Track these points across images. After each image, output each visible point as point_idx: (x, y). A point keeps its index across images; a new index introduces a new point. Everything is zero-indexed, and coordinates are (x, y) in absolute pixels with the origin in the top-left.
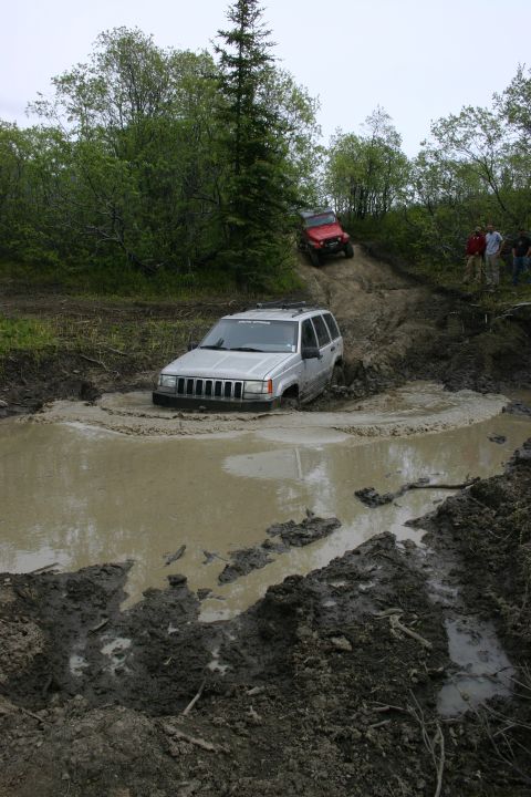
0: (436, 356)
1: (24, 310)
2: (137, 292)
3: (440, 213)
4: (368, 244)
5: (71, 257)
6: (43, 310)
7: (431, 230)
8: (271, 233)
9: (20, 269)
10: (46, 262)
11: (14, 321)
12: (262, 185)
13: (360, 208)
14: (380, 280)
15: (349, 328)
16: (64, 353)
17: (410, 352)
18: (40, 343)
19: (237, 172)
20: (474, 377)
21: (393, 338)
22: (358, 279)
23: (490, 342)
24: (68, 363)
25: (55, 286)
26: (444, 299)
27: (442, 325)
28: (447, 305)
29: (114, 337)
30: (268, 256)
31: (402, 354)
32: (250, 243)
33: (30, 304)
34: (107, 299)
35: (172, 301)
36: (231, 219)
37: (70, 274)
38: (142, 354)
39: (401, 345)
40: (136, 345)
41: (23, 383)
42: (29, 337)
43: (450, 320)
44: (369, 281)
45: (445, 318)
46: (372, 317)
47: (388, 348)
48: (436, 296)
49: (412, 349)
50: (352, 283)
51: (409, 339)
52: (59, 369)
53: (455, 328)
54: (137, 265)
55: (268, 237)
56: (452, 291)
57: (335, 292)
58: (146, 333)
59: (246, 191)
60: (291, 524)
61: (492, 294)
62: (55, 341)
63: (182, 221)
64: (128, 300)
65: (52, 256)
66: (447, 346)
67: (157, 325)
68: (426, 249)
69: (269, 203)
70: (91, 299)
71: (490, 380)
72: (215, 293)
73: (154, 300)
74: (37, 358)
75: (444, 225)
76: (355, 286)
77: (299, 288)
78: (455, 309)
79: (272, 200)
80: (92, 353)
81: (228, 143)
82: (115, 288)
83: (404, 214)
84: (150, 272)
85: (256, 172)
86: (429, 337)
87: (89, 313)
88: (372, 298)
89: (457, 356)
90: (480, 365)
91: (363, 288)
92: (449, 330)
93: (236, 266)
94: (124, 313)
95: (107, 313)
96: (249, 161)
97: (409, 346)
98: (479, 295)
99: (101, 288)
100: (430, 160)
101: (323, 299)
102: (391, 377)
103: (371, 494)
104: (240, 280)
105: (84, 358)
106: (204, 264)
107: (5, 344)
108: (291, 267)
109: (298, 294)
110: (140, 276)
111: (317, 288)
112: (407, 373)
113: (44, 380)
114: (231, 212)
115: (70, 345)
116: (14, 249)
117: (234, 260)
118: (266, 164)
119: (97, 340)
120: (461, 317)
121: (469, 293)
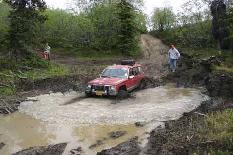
1: (62, 63)
2: (94, 56)
3: (185, 30)
4: (163, 39)
5: (76, 46)
6: (66, 63)
7: (180, 36)
8: (131, 39)
9: (62, 49)
10: (69, 47)
11: (58, 66)
12: (129, 25)
13: (161, 28)
14: (165, 50)
15: (153, 67)
16: (70, 76)
17: (168, 75)
18: (64, 74)
19: (122, 22)
20: (186, 83)
21: (164, 71)
23: (192, 72)
24: (71, 79)
25: (71, 55)
27: (180, 66)
29: (85, 72)
30: (131, 46)
31: (166, 76)
32: (126, 42)
33: (63, 61)
34: (85, 59)
35: (103, 59)
36: (120, 36)
37: (76, 51)
38: (91, 76)
39: (165, 74)
40: (90, 73)
41: (58, 86)
42: (61, 72)
43: (183, 64)
44: (163, 51)
45: (181, 64)
46: (160, 63)
47: (162, 74)
52: (68, 81)
53: (184, 67)
54: (94, 48)
55: (131, 40)
56: (185, 55)
57: (151, 55)
58: (94, 70)
59: (124, 27)
60: (113, 133)
61: (196, 56)
62: (68, 73)
63: (108, 35)
64: (91, 59)
65: (71, 46)
66: (180, 73)
67: (97, 67)
68: (179, 41)
69: (131, 30)
70: (81, 59)
71: (190, 84)
72: (115, 56)
73: (98, 59)
74: (62, 78)
76: (158, 53)
80: (78, 76)
81: (119, 14)
82: (87, 55)
84: (98, 50)
85: (127, 22)
87: (79, 63)
88: (162, 57)
90: (188, 79)
91: (160, 53)
92: (182, 68)
93: (122, 49)
94: (89, 63)
95: (84, 63)
96: (125, 18)
97: (168, 73)
98: (192, 56)
99: (84, 55)
100: (181, 15)
101: (147, 57)
102: (162, 83)
103: (138, 124)
104: (123, 53)
105: (75, 78)
106: (113, 47)
107: (54, 74)
108: (139, 48)
109: (140, 56)
110: (94, 52)
111: (146, 54)
112: (167, 81)
113: (64, 84)
114: (120, 34)
115: (72, 74)
116: (61, 44)
117: (121, 47)
118: (130, 20)
119: (79, 72)
120: (186, 63)
121: (190, 55)
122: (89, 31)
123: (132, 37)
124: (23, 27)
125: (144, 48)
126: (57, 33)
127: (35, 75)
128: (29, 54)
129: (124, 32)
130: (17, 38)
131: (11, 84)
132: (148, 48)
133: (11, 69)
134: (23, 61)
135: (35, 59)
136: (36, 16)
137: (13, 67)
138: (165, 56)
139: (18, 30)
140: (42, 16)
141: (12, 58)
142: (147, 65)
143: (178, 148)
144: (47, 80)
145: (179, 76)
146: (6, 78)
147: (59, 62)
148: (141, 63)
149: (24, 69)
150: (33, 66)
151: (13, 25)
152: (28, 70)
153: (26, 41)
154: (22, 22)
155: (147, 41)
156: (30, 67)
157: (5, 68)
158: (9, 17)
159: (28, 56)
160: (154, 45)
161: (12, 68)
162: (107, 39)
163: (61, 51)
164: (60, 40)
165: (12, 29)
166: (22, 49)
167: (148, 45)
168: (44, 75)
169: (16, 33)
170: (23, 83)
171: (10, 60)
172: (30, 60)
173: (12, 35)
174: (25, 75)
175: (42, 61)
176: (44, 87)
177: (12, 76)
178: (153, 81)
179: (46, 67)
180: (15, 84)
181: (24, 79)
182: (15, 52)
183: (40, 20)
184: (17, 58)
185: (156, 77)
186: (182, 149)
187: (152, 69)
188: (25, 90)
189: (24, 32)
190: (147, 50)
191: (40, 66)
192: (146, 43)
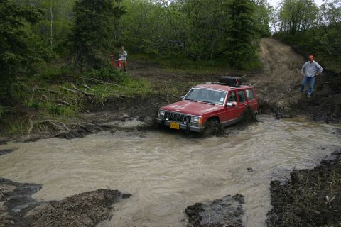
1: (143, 75)
2: (188, 68)
3: (331, 32)
4: (295, 46)
5: (164, 52)
6: (150, 75)
7: (324, 40)
8: (246, 44)
9: (144, 57)
10: (154, 53)
11: (137, 80)
12: (244, 23)
14: (298, 63)
16: (153, 96)
17: (300, 101)
18: (145, 91)
19: (232, 18)
20: (328, 115)
21: (294, 94)
22: (287, 64)
24: (154, 100)
25: (156, 65)
27: (320, 88)
29: (175, 89)
31: (296, 102)
32: (237, 49)
33: (145, 72)
34: (176, 71)
35: (202, 72)
36: (229, 39)
37: (163, 59)
39: (296, 98)
40: (183, 92)
41: (136, 108)
42: (141, 88)
43: (324, 86)
44: (293, 64)
45: (322, 85)
46: (289, 83)
47: (290, 99)
50: (283, 65)
52: (150, 102)
53: (326, 90)
54: (189, 56)
55: (244, 46)
57: (275, 69)
59: (236, 25)
62: (151, 91)
63: (211, 38)
64: (184, 71)
65: (156, 52)
66: (319, 99)
68: (321, 50)
69: (246, 31)
70: (170, 71)
71: (334, 117)
72: (220, 69)
73: (194, 72)
74: (142, 98)
75: (331, 39)
76: (285, 67)
77: (258, 67)
78: (328, 81)
79: (247, 30)
80: (165, 96)
81: (230, 6)
82: (180, 66)
84: (195, 59)
85: (241, 19)
87: (167, 77)
88: (291, 73)
89: (322, 104)
90: (332, 110)
91: (289, 67)
92: (322, 91)
93: (230, 58)
94: (181, 78)
95: (174, 77)
96: (238, 13)
97: (300, 99)
99: (175, 66)
101: (269, 73)
102: (290, 112)
104: (232, 64)
105: (161, 98)
106: (218, 56)
107: (132, 91)
108: (256, 58)
109: (258, 70)
110: (190, 61)
111: (267, 67)
112: (298, 111)
113: (144, 106)
114: (229, 36)
115: (156, 92)
116: (142, 48)
117: (229, 56)
118: (245, 15)
119: (167, 90)
120: (330, 85)
121: (338, 72)
122: (183, 31)
123: (246, 42)
124: (91, 23)
125: (264, 59)
126: (137, 33)
127: (105, 92)
128: (98, 61)
129: (236, 33)
130: (83, 39)
131: (73, 102)
132: (270, 59)
133: (74, 82)
134: (90, 71)
135: (106, 69)
136: (110, 8)
137: (77, 78)
138: (296, 72)
139: (85, 28)
140: (117, 7)
141: (75, 66)
142: (267, 84)
143: (310, 212)
144: (122, 99)
145: (317, 104)
146: (66, 93)
147: (138, 74)
148: (259, 81)
149: (91, 83)
150: (103, 79)
151: (78, 21)
152: (95, 83)
153: (94, 42)
154: (91, 17)
155: (269, 47)
156: (100, 79)
157: (66, 79)
158: (74, 10)
159: (96, 64)
160: (280, 55)
161: (75, 80)
162: (210, 44)
163: (142, 59)
164: (140, 43)
165: (78, 26)
166: (90, 54)
167: (271, 54)
168: (117, 92)
169: (82, 32)
170: (89, 101)
171: (72, 69)
172: (99, 70)
173: (77, 35)
174: (92, 91)
175: (115, 72)
176: (117, 108)
177: (74, 91)
178: (275, 109)
179: (120, 81)
180: (78, 102)
181: (91, 96)
182: (79, 58)
183: (115, 13)
184: (82, 67)
185: (280, 103)
186: (317, 215)
187: (275, 91)
188: (91, 111)
189: (93, 30)
190: (269, 62)
191: (112, 79)
192: (267, 51)
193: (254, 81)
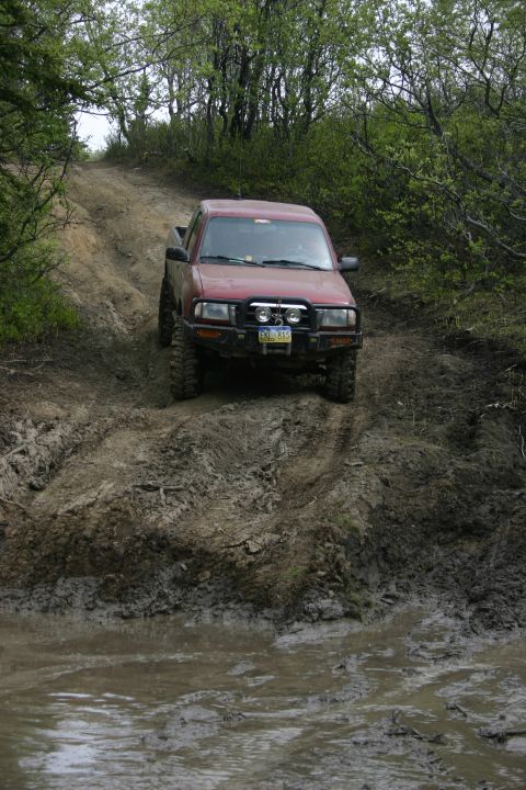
0: (450, 525)
3: (461, 126)
7: (432, 172)
13: (238, 107)
15: (202, 447)
17: (379, 514)
26: (469, 365)
27: (464, 439)
28: (476, 385)
31: (361, 523)
43: (487, 424)
45: (473, 420)
48: (446, 359)
49: (383, 507)
51: (375, 481)
56: (492, 345)
66: (478, 497)
68: (421, 227)
75: (469, 163)
77: (63, 328)
78: (500, 396)
83: (359, 129)
86: (428, 475)
89: (505, 527)
92: (484, 453)
97: (375, 502)
120: (516, 416)
145: (473, 531)
148: (81, 412)
155: (101, 214)
167: (121, 252)
192: (93, 239)
193: (49, 409)
